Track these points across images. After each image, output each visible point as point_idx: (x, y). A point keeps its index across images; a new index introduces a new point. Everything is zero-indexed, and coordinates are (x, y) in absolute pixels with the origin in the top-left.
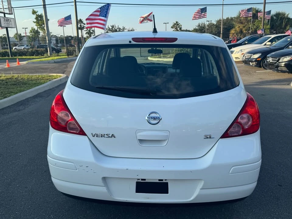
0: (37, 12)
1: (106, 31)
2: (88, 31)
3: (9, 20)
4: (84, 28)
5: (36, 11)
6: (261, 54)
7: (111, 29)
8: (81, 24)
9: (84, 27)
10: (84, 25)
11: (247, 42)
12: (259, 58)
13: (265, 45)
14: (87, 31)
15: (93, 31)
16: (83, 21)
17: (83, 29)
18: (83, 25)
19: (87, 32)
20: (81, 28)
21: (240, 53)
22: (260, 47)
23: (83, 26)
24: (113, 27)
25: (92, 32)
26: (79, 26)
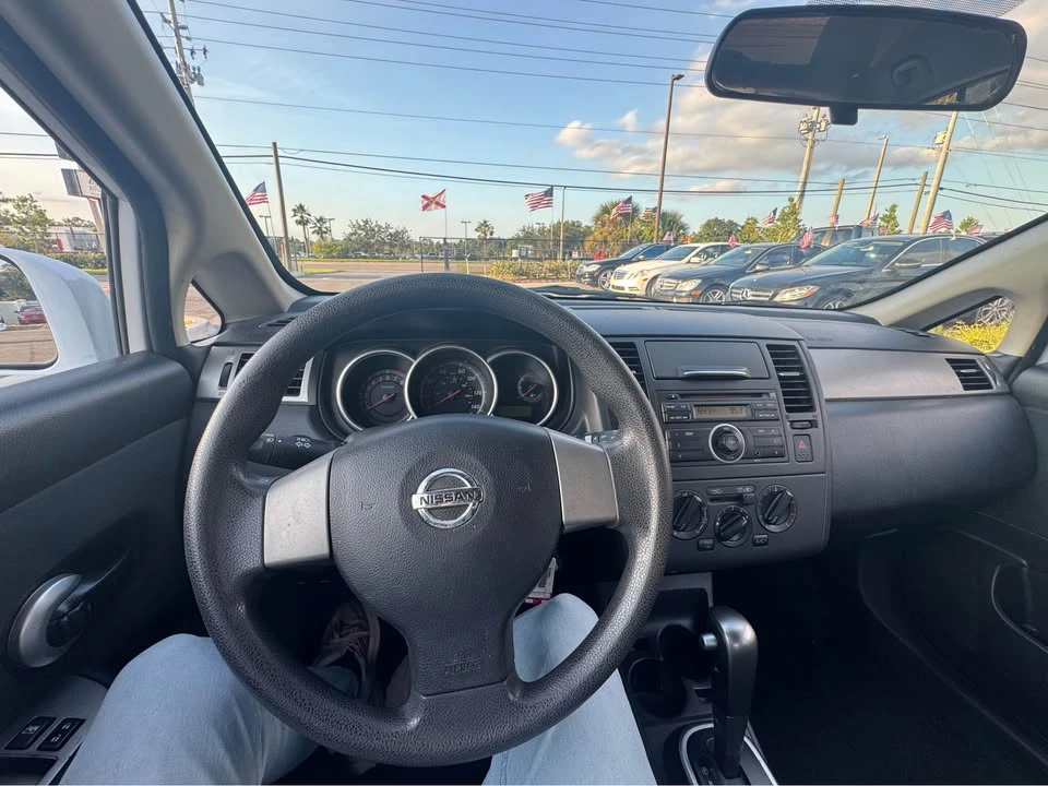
1: (353, 229)
2: (317, 228)
4: (309, 222)
6: (700, 281)
7: (363, 226)
8: (302, 214)
9: (310, 220)
10: (310, 217)
11: (641, 257)
12: (695, 290)
13: (689, 262)
14: (314, 229)
15: (328, 230)
16: (306, 208)
17: (307, 224)
19: (315, 231)
20: (302, 222)
21: (640, 278)
22: (681, 267)
23: (306, 219)
24: (366, 222)
25: (324, 230)
26: (298, 218)
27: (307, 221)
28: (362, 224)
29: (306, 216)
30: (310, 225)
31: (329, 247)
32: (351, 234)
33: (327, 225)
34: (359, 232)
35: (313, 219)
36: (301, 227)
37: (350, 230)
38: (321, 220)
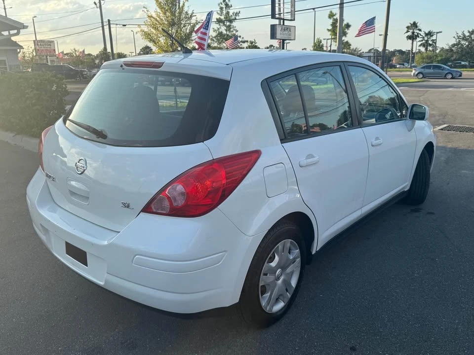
0: (336, 14)
1: (458, 40)
2: (424, 41)
3: (288, 28)
4: (418, 37)
5: (334, 13)
7: (468, 36)
8: (413, 30)
9: (419, 35)
10: (420, 32)
14: (421, 42)
15: (433, 42)
16: (418, 24)
17: (416, 39)
18: (418, 31)
19: (422, 44)
20: (413, 37)
23: (416, 34)
24: (472, 32)
25: (430, 42)
26: (410, 34)
27: (417, 36)
28: (467, 34)
29: (416, 31)
30: (418, 39)
31: (431, 58)
32: (454, 45)
33: (434, 38)
34: (463, 42)
35: (422, 33)
36: (410, 41)
37: (454, 41)
38: (430, 34)
